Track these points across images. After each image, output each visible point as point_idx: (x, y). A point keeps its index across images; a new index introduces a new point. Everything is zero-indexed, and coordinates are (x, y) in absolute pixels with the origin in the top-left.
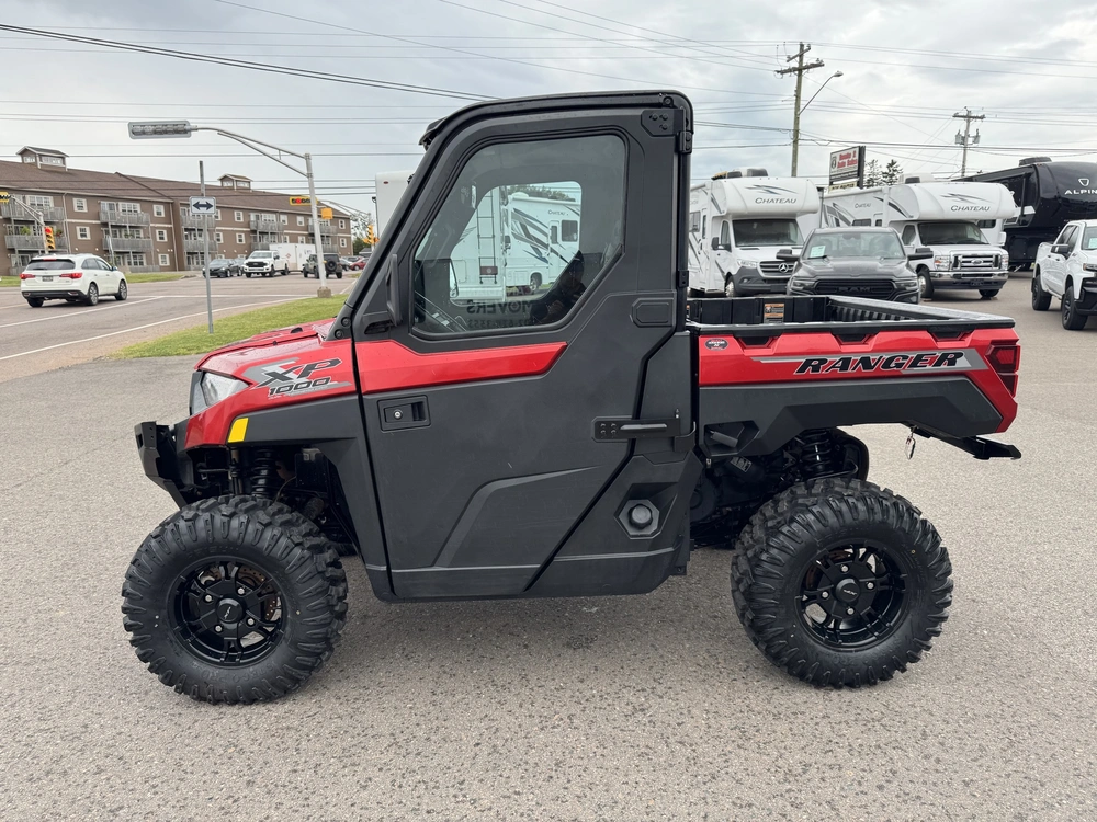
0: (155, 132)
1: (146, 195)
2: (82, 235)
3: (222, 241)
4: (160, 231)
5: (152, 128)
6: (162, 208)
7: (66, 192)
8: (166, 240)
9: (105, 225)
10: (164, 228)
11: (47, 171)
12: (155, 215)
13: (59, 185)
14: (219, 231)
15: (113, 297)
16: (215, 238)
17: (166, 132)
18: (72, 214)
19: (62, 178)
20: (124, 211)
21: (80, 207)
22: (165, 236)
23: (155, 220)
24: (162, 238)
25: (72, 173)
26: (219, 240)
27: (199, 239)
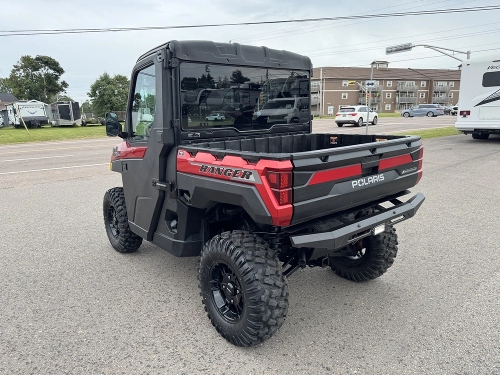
0: (396, 50)
1: (418, 77)
2: (388, 97)
3: (452, 97)
4: (422, 93)
5: (395, 49)
6: (425, 83)
7: (385, 78)
8: (424, 97)
9: (398, 92)
10: (424, 92)
11: (380, 70)
12: (421, 86)
13: (383, 76)
14: (451, 92)
15: (371, 123)
16: (449, 95)
17: (401, 50)
18: (386, 88)
19: (385, 72)
20: (407, 85)
21: (389, 85)
22: (424, 96)
23: (420, 88)
24: (422, 97)
25: (390, 70)
26: (450, 97)
27: (440, 96)
